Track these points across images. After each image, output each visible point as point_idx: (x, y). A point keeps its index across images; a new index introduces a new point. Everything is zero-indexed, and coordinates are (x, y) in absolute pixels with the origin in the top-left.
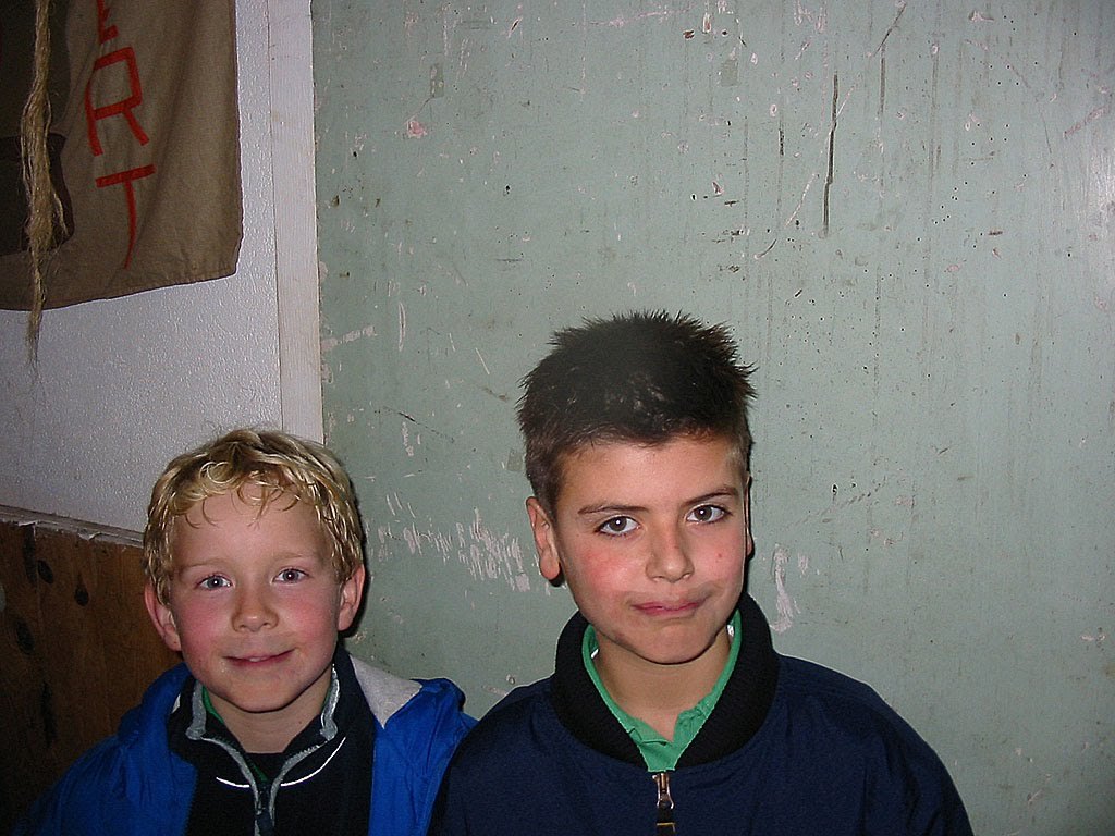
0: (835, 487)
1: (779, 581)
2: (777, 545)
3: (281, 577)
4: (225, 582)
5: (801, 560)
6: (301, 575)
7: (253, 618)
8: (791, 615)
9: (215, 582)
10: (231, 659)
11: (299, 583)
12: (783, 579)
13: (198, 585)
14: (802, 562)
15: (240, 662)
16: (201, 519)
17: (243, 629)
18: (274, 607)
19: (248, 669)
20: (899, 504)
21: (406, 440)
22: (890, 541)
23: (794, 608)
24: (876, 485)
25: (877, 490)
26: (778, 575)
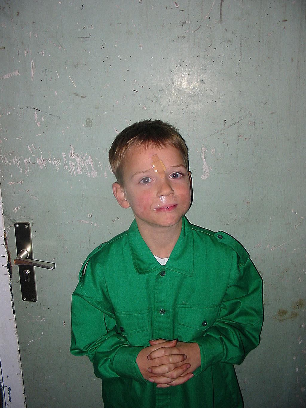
0: (225, 120)
1: (204, 159)
2: (203, 145)
5: (212, 150)
8: (209, 172)
12: (205, 158)
20: (250, 125)
21: (36, 120)
22: (246, 139)
23: (210, 169)
24: (241, 118)
25: (241, 120)
26: (203, 157)
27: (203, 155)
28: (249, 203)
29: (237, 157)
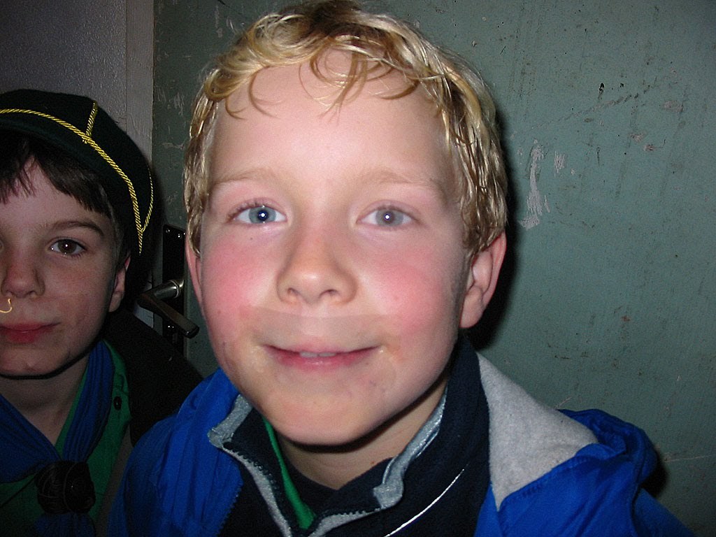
0: (602, 85)
1: (533, 177)
2: (536, 142)
3: (372, 219)
4: (279, 217)
5: (557, 158)
6: (406, 220)
7: (310, 276)
8: (541, 214)
9: (262, 214)
10: (274, 349)
11: (400, 231)
12: (537, 176)
13: (232, 218)
14: (558, 161)
15: (287, 356)
16: (245, 102)
17: (292, 298)
18: (352, 265)
19: (295, 371)
20: (667, 109)
21: (217, 22)
22: (651, 148)
23: (544, 207)
24: (645, 88)
25: (645, 91)
26: (533, 172)
27: (534, 166)
28: (629, 320)
29: (618, 193)
